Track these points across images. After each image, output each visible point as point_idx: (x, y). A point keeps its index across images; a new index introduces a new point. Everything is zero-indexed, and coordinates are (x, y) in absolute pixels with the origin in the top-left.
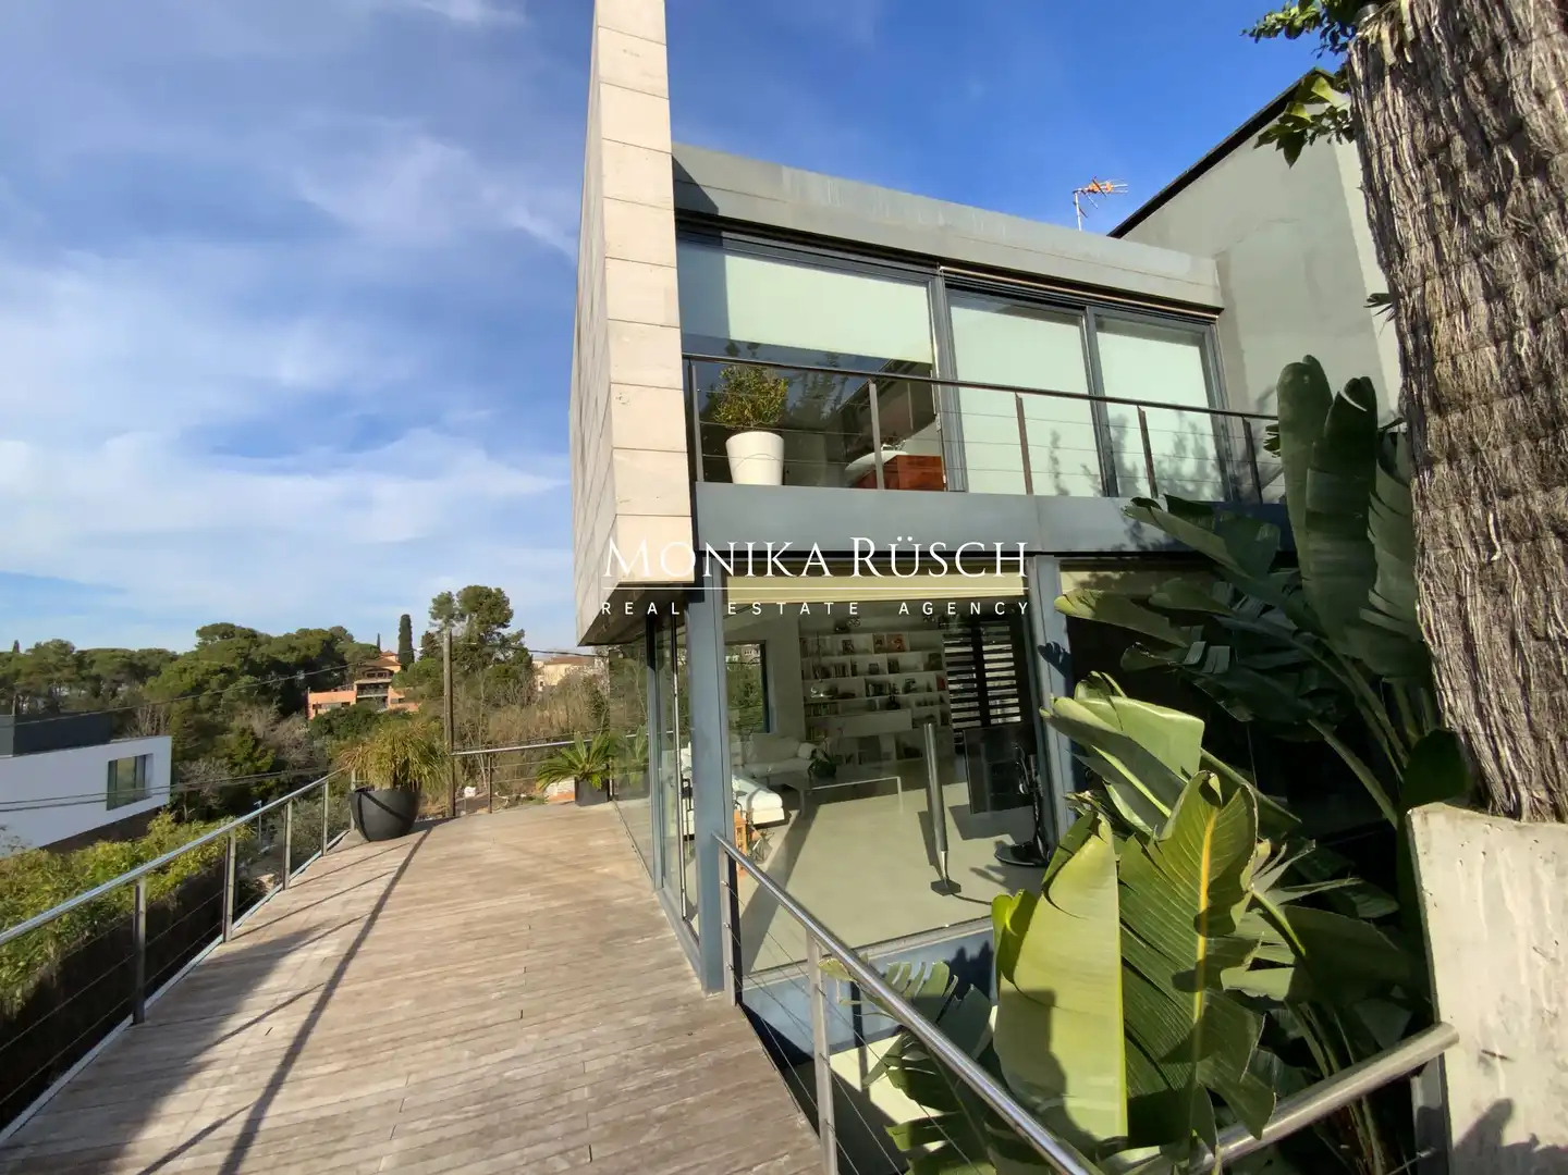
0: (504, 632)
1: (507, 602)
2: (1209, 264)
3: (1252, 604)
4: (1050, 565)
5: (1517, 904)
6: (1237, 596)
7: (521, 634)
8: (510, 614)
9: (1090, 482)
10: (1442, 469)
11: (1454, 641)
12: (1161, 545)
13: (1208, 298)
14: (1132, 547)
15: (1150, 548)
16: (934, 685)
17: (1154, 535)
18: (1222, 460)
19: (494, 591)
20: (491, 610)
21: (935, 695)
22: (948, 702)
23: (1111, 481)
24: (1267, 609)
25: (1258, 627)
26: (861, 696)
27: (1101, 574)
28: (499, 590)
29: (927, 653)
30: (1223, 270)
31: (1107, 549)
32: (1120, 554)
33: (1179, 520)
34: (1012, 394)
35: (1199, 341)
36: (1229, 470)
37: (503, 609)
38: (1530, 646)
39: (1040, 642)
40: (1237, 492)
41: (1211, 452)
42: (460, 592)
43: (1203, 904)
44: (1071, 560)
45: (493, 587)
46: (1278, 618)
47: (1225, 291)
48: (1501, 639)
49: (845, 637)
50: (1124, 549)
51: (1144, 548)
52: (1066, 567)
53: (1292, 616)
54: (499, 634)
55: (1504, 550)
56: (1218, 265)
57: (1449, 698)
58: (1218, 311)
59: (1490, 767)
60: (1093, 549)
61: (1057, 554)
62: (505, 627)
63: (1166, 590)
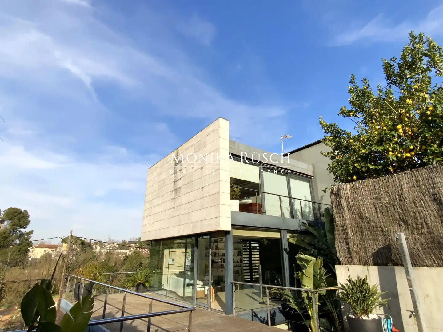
0: (23, 230)
1: (28, 217)
2: (311, 166)
3: (320, 244)
4: (285, 232)
5: (343, 273)
6: (318, 242)
7: (32, 232)
8: (29, 222)
9: (288, 212)
10: (337, 232)
11: (338, 248)
12: (305, 230)
13: (311, 173)
14: (299, 230)
15: (302, 230)
16: (239, 261)
17: (303, 228)
18: (314, 209)
19: (23, 211)
20: (19, 220)
21: (239, 264)
22: (243, 266)
23: (293, 214)
24: (323, 244)
25: (321, 247)
26: (220, 263)
27: (293, 234)
28: (26, 211)
29: (237, 251)
30: (314, 168)
31: (295, 229)
32: (297, 231)
33: (310, 228)
34: (279, 196)
35: (309, 182)
36: (315, 212)
37: (26, 220)
38: (343, 249)
39: (284, 248)
40: (317, 217)
41: (312, 207)
42: (6, 210)
43: (319, 268)
44: (289, 231)
45: (23, 209)
46: (324, 246)
47: (314, 172)
48: (341, 248)
49: (216, 244)
50: (298, 230)
51: (301, 230)
52: (288, 232)
53: (326, 246)
54: (20, 231)
55: (341, 240)
56: (313, 167)
57: (338, 254)
58: (313, 176)
59: (341, 260)
60: (293, 229)
61: (287, 230)
62: (25, 228)
63: (308, 239)
